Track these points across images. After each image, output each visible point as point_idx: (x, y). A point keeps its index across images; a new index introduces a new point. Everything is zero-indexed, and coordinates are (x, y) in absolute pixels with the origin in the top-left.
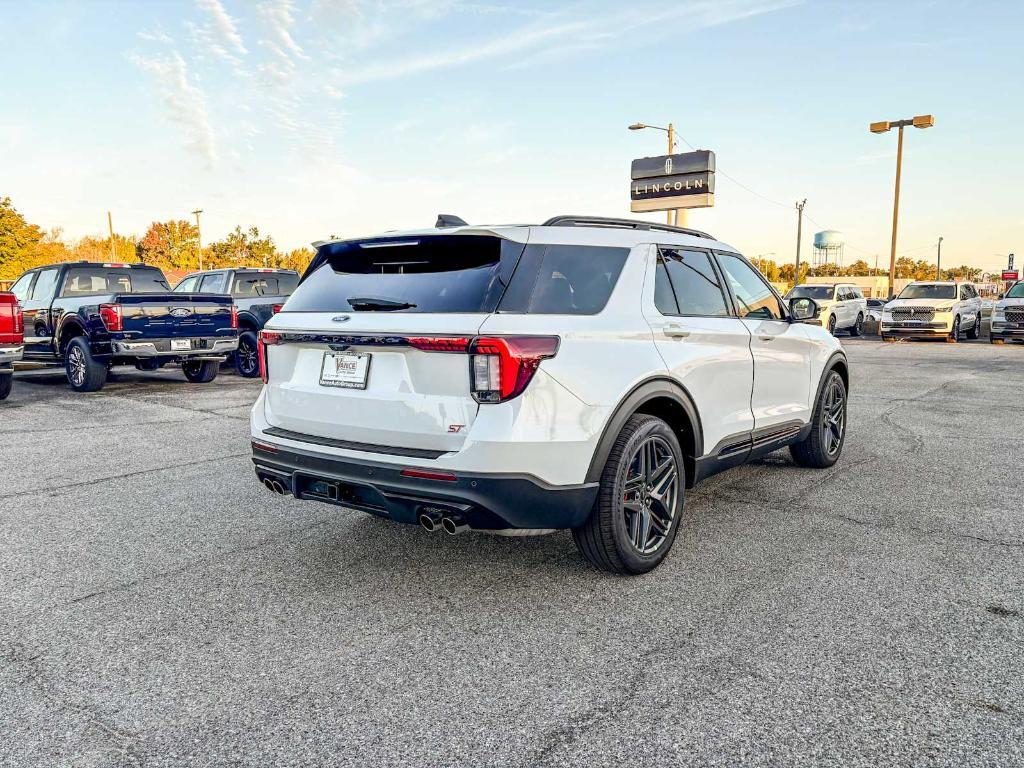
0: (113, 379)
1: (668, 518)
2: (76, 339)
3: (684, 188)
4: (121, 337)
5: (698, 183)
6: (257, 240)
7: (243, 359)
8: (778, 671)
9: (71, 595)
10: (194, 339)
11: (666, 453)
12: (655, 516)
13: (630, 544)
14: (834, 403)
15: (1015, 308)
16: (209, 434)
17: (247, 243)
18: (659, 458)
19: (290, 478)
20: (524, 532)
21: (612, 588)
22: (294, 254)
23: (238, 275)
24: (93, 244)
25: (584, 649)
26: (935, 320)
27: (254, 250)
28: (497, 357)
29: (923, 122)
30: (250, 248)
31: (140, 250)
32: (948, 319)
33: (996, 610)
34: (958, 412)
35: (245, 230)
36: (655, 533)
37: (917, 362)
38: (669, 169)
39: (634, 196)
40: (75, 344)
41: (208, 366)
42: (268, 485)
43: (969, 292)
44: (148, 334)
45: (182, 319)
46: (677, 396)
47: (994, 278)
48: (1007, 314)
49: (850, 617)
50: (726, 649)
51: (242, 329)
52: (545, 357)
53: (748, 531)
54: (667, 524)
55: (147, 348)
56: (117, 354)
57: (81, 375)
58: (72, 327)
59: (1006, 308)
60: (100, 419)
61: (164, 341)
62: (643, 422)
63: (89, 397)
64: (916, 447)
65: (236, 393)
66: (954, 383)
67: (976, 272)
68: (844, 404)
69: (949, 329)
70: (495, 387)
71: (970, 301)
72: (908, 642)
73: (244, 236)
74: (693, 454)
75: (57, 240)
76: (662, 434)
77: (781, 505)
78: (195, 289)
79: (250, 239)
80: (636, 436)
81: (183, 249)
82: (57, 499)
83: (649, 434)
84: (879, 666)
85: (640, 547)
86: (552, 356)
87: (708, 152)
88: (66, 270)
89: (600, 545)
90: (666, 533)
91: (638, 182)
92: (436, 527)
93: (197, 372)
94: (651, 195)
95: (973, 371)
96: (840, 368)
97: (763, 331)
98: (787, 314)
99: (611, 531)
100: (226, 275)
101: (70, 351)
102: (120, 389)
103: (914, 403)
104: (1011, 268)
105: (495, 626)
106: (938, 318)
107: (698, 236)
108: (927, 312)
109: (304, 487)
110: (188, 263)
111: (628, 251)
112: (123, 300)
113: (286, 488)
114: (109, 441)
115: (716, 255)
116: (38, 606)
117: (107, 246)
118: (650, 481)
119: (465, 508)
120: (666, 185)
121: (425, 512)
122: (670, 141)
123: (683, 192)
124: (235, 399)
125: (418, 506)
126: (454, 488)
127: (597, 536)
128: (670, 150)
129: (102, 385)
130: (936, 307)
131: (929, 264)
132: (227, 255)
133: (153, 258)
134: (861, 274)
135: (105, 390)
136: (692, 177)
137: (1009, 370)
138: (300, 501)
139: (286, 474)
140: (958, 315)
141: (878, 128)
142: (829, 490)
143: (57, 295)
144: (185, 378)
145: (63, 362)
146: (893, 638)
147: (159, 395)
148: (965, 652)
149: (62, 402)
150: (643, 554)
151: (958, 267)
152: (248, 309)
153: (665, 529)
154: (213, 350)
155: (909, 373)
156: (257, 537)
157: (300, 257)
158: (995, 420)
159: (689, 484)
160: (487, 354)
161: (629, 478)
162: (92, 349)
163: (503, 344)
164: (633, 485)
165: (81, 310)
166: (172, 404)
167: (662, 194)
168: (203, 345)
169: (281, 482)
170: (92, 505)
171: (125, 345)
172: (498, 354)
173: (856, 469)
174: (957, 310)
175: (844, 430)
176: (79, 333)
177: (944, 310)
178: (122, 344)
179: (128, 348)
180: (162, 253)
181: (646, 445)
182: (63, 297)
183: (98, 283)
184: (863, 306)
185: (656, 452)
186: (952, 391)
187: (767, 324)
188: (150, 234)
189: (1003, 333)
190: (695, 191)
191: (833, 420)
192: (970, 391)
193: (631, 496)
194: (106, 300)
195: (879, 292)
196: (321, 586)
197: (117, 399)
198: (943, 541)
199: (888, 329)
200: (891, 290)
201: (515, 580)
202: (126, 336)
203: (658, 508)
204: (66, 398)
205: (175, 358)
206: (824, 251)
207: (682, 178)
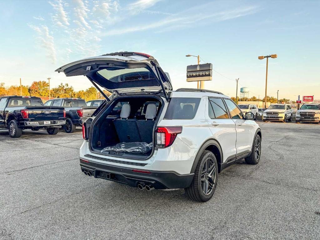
0: (24, 133)
1: (213, 183)
2: (13, 121)
3: (203, 75)
4: (28, 120)
5: (207, 73)
6: (68, 87)
7: (66, 127)
8: (256, 236)
9: (20, 211)
10: (51, 121)
11: (213, 162)
12: (210, 183)
13: (203, 192)
14: (258, 144)
15: (303, 112)
16: (58, 152)
17: (64, 88)
18: (211, 164)
19: (94, 171)
20: (171, 190)
21: (198, 207)
22: (79, 92)
23: (65, 100)
24: (14, 88)
25: (192, 229)
26: (279, 116)
27: (67, 91)
28: (164, 134)
29: (274, 56)
30: (65, 90)
31: (29, 90)
32: (283, 115)
33: (318, 213)
34: (291, 146)
35: (64, 85)
36: (210, 188)
37: (276, 129)
38: (198, 69)
39: (188, 77)
40: (12, 122)
41: (55, 129)
42: (85, 173)
43: (289, 107)
44: (36, 119)
45: (48, 114)
46: (216, 144)
47: (293, 102)
48: (300, 114)
49: (274, 216)
50: (238, 228)
51: (66, 117)
52: (178, 133)
53: (236, 186)
54: (213, 185)
55: (36, 124)
56: (26, 126)
57: (14, 132)
58: (11, 117)
59: (300, 113)
60: (21, 147)
61: (42, 121)
62: (206, 153)
63: (16, 139)
64: (282, 158)
65: (64, 138)
66: (288, 136)
67: (288, 100)
68: (260, 144)
69: (283, 119)
70: (163, 143)
71: (289, 110)
72: (294, 225)
73: (64, 86)
74: (220, 163)
75: (3, 87)
76: (212, 157)
77: (244, 177)
78: (51, 104)
79: (65, 87)
80: (205, 157)
81: (43, 90)
82: (10, 176)
83: (208, 157)
84: (286, 234)
85: (205, 193)
86: (180, 133)
87: (210, 64)
88: (10, 98)
89: (194, 193)
90: (213, 188)
91: (189, 73)
92: (143, 188)
93: (51, 131)
94: (193, 76)
95: (293, 132)
96: (259, 133)
97: (239, 123)
98: (244, 117)
99: (197, 189)
100: (61, 100)
101: (10, 124)
102: (26, 137)
103: (278, 143)
104: (299, 99)
105: (162, 221)
106: (280, 115)
107: (219, 93)
108: (277, 113)
109: (98, 174)
110: (45, 94)
111: (200, 99)
112: (29, 108)
113: (91, 174)
114: (25, 155)
115: (224, 100)
116: (8, 215)
117: (19, 89)
118: (208, 172)
119: (153, 182)
120: (197, 74)
121: (139, 184)
122: (198, 60)
123: (203, 76)
124: (65, 140)
125: (137, 182)
126: (150, 176)
127: (193, 190)
129: (21, 135)
130: (279, 112)
131: (274, 98)
132: (58, 92)
133: (34, 93)
134: (254, 101)
135: (21, 137)
136: (205, 71)
137: (303, 132)
138: (97, 179)
139: (92, 170)
140: (286, 114)
141: (261, 58)
142: (258, 172)
143: (6, 106)
144: (47, 133)
145: (8, 128)
146: (289, 224)
147: (39, 139)
148: (311, 228)
149: (8, 141)
150: (207, 195)
151: (283, 99)
152: (68, 111)
153: (212, 187)
154: (58, 124)
155: (275, 133)
156: (79, 189)
157: (81, 93)
158: (303, 149)
159: (219, 172)
160: (161, 132)
161: (203, 171)
162: (18, 124)
163: (166, 129)
164: (204, 173)
165: (15, 111)
166: (44, 142)
167: (196, 76)
168: (54, 123)
169: (90, 172)
170: (22, 178)
171: (29, 123)
172: (165, 133)
173: (265, 165)
174: (285, 113)
175: (260, 152)
176: (13, 119)
177: (282, 113)
178: (28, 122)
179: (30, 124)
180: (36, 91)
181: (207, 160)
182: (9, 107)
183: (20, 102)
184: (257, 111)
185: (210, 162)
186: (288, 139)
187: (239, 120)
188: (33, 85)
189: (300, 120)
190: (206, 75)
191: (257, 149)
192: (294, 139)
193: (203, 177)
194: (23, 108)
195: (260, 106)
196: (103, 207)
197: (26, 140)
198: (296, 190)
199: (265, 118)
200: (265, 106)
201: (166, 204)
202: (29, 120)
203: (210, 180)
204: (8, 140)
205: (45, 127)
206: (243, 93)
207: (202, 72)
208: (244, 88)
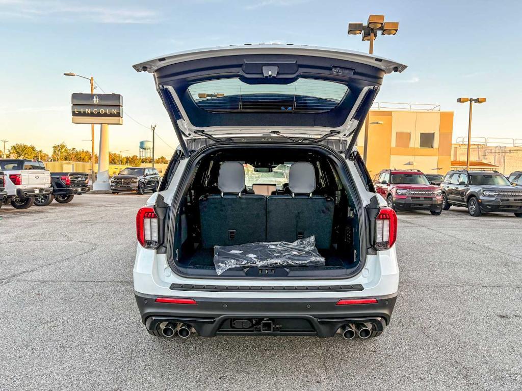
3: (105, 113)
5: (114, 111)
38: (96, 101)
39: (74, 114)
70: (386, 239)
87: (119, 95)
91: (76, 106)
94: (85, 114)
120: (95, 110)
122: (92, 86)
123: (105, 115)
128: (92, 90)
136: (110, 108)
160: (383, 218)
167: (92, 115)
172: (389, 219)
190: (112, 115)
206: (144, 151)
207: (104, 107)
208: (146, 141)
